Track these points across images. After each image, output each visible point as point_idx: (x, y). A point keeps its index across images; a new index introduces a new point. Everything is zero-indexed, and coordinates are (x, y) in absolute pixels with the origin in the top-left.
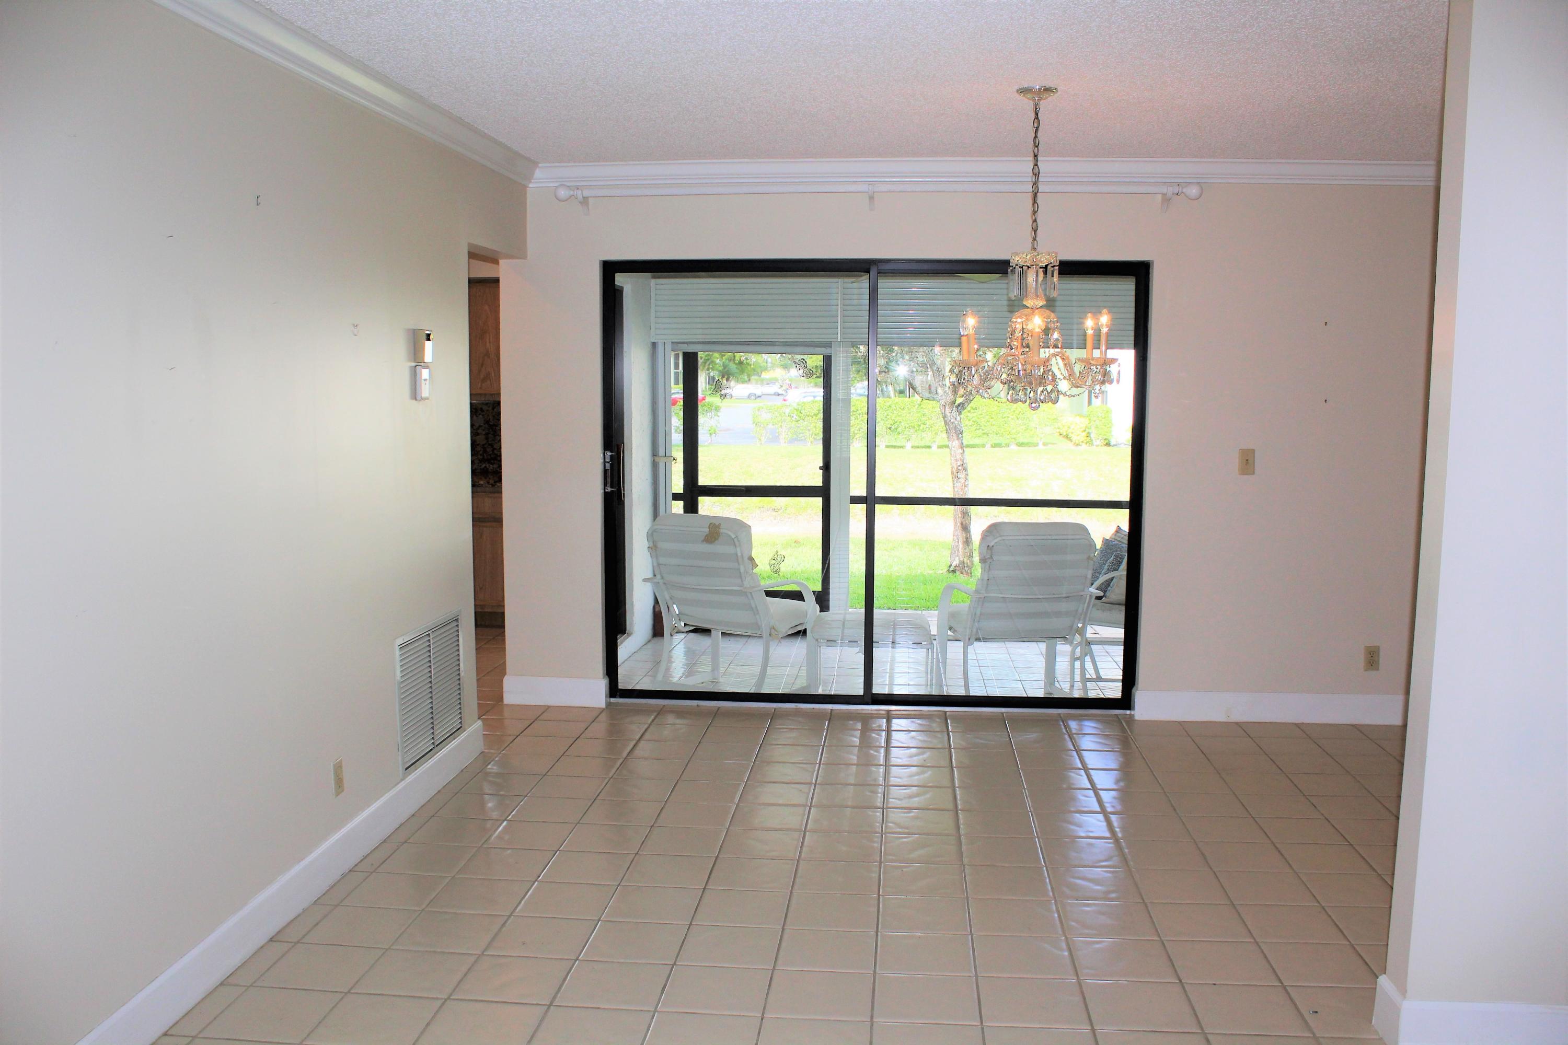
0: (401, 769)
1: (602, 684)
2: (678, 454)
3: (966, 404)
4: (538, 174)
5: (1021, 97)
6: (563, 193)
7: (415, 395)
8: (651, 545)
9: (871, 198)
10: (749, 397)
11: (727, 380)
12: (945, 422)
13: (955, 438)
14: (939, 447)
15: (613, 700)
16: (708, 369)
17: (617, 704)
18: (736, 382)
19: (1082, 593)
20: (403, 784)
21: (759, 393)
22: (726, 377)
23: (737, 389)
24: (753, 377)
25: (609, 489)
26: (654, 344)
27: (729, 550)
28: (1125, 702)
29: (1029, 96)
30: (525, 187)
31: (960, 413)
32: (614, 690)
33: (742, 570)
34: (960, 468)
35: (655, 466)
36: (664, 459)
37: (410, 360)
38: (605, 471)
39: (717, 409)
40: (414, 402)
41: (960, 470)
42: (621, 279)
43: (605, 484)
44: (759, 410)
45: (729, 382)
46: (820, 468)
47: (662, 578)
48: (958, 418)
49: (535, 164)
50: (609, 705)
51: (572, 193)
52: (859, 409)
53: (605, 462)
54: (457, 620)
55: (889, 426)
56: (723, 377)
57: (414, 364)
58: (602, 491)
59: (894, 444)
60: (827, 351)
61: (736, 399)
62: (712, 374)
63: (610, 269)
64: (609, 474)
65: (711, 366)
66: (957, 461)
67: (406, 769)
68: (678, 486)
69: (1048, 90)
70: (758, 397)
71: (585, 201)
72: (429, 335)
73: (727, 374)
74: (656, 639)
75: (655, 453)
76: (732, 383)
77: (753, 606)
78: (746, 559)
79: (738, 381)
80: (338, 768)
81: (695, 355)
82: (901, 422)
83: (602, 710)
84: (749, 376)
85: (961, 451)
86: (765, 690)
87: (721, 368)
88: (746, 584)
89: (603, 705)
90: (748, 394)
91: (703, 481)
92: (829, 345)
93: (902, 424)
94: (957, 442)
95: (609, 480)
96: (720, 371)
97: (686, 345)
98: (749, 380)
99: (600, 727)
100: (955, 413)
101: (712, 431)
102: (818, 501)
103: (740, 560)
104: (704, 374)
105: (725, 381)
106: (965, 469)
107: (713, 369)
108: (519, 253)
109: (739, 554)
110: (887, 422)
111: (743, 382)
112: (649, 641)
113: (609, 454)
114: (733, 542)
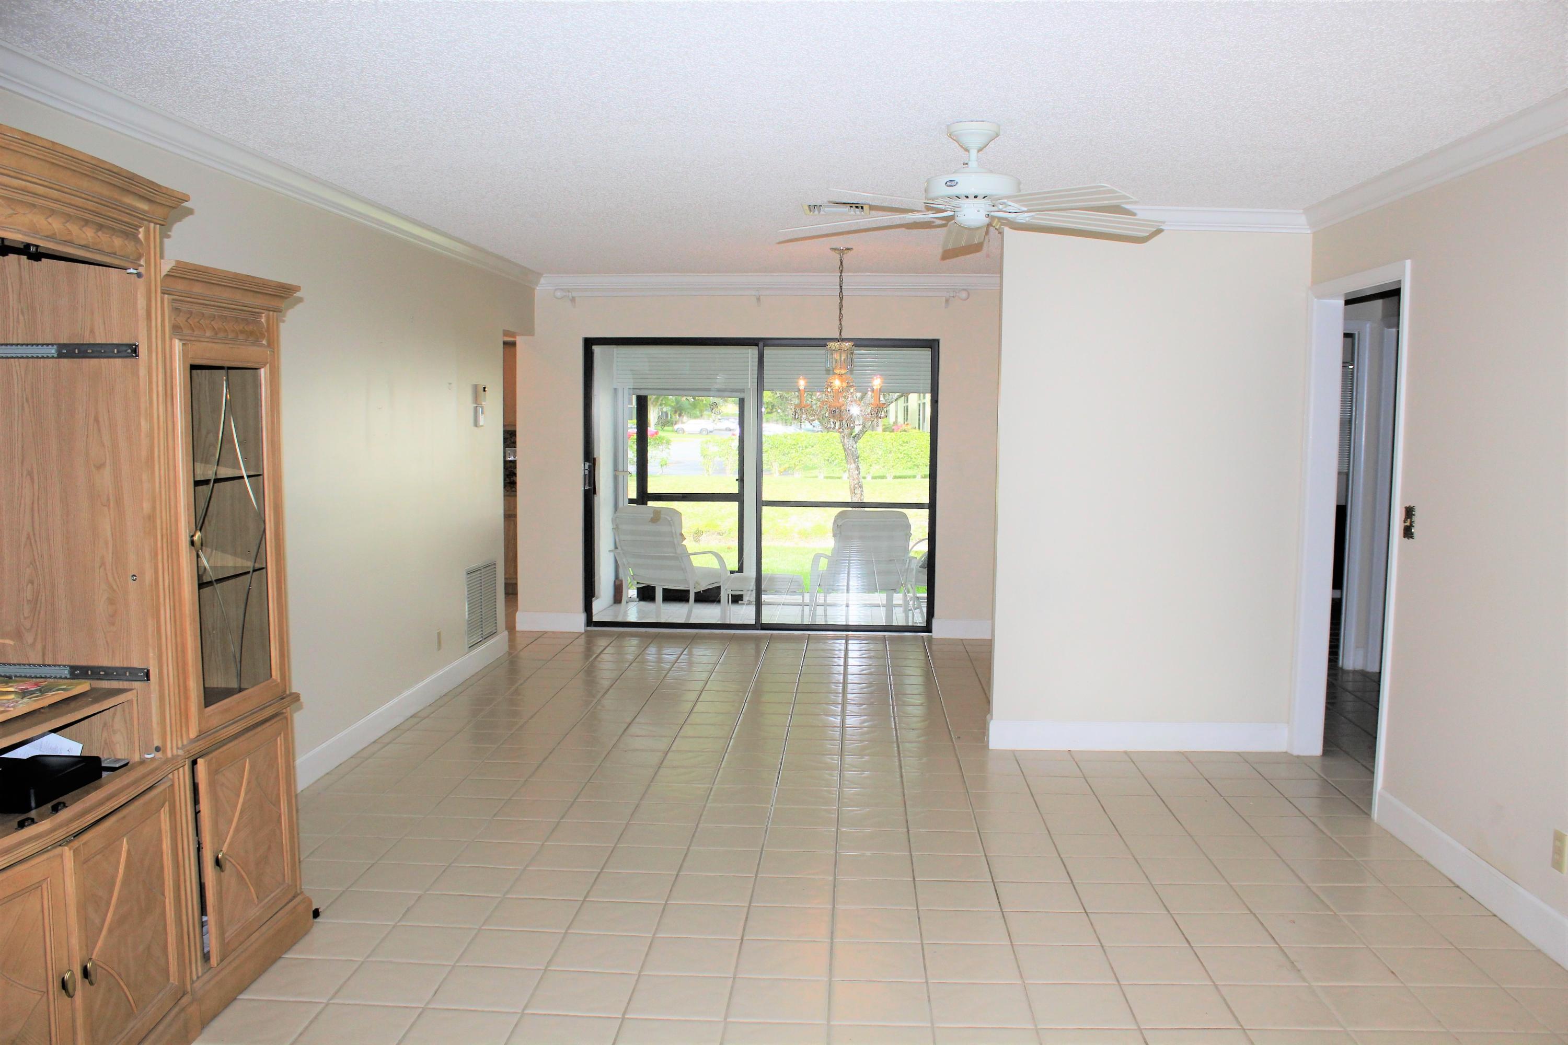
0: (467, 647)
1: (582, 617)
2: (633, 468)
3: (861, 435)
4: (542, 281)
5: (833, 253)
6: (559, 294)
7: (476, 423)
8: (615, 527)
9: (758, 299)
10: (701, 432)
11: (680, 415)
12: (844, 449)
13: (852, 461)
14: (873, 478)
15: (589, 628)
16: (661, 405)
17: (591, 631)
18: (688, 417)
19: (903, 558)
20: (467, 656)
21: (710, 429)
22: (678, 412)
23: (689, 424)
24: (705, 413)
25: (587, 488)
26: (615, 390)
27: (665, 529)
28: (928, 628)
29: (837, 252)
30: (534, 289)
31: (856, 442)
32: (590, 622)
33: (676, 542)
34: (856, 486)
35: (616, 478)
36: (623, 473)
37: (473, 403)
38: (585, 475)
39: (668, 443)
40: (476, 428)
41: (858, 486)
42: (597, 349)
43: (585, 484)
44: (707, 443)
45: (681, 417)
46: (737, 480)
47: (622, 550)
48: (855, 446)
49: (540, 275)
50: (586, 631)
51: (565, 294)
52: (799, 443)
53: (585, 470)
54: (495, 564)
55: (827, 458)
56: (676, 412)
57: (476, 405)
58: (583, 489)
59: (832, 475)
60: (742, 396)
61: (689, 434)
62: (665, 410)
63: (589, 344)
64: (587, 477)
65: (664, 402)
66: (854, 480)
67: (470, 647)
68: (633, 494)
69: (848, 249)
70: (710, 432)
71: (573, 300)
72: (484, 388)
73: (679, 410)
74: (616, 605)
75: (616, 469)
76: (685, 418)
77: (683, 567)
78: (678, 534)
79: (691, 416)
80: (439, 634)
81: (646, 397)
82: (837, 455)
83: (582, 634)
84: (701, 411)
85: (857, 472)
86: (692, 621)
87: (673, 404)
88: (679, 551)
89: (583, 631)
90: (699, 430)
91: (651, 489)
92: (742, 391)
93: (839, 456)
94: (854, 465)
95: (587, 482)
96: (672, 407)
97: (638, 390)
98: (702, 416)
99: (582, 640)
100: (852, 442)
101: (663, 463)
102: (735, 505)
103: (675, 536)
104: (657, 410)
105: (678, 417)
106: (861, 487)
107: (666, 405)
108: (529, 331)
109: (674, 531)
110: (825, 455)
111: (696, 417)
112: (611, 606)
113: (587, 464)
114: (669, 524)
